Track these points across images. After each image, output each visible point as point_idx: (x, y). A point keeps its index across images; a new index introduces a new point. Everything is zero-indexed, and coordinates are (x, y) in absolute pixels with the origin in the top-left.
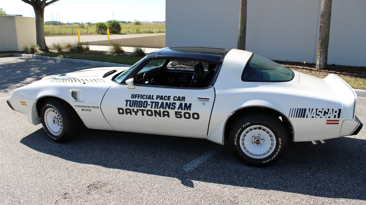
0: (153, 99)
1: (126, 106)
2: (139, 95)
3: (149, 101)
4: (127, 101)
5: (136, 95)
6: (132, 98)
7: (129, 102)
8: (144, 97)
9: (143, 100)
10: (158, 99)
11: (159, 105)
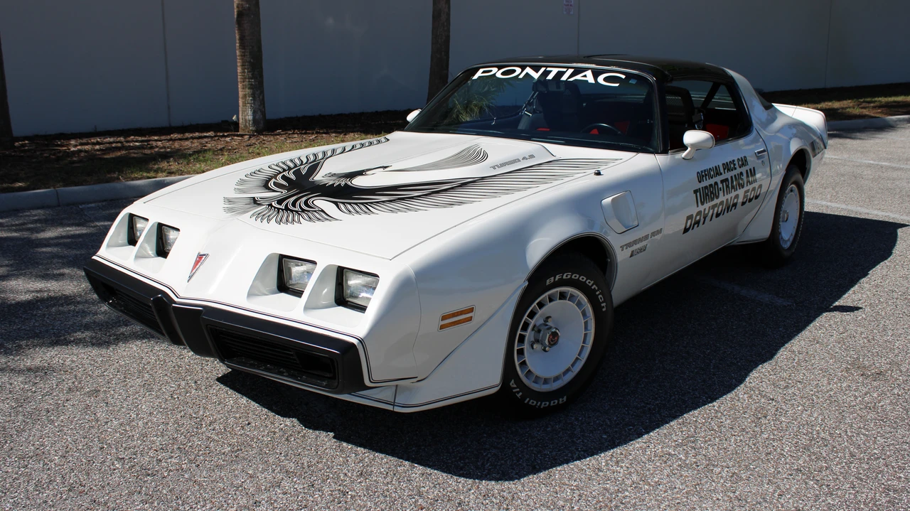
0: (721, 174)
1: (698, 206)
2: (705, 171)
3: (718, 179)
4: (695, 192)
5: (702, 172)
6: (700, 182)
7: (698, 194)
8: (712, 173)
9: (712, 181)
10: (726, 171)
11: (730, 186)
